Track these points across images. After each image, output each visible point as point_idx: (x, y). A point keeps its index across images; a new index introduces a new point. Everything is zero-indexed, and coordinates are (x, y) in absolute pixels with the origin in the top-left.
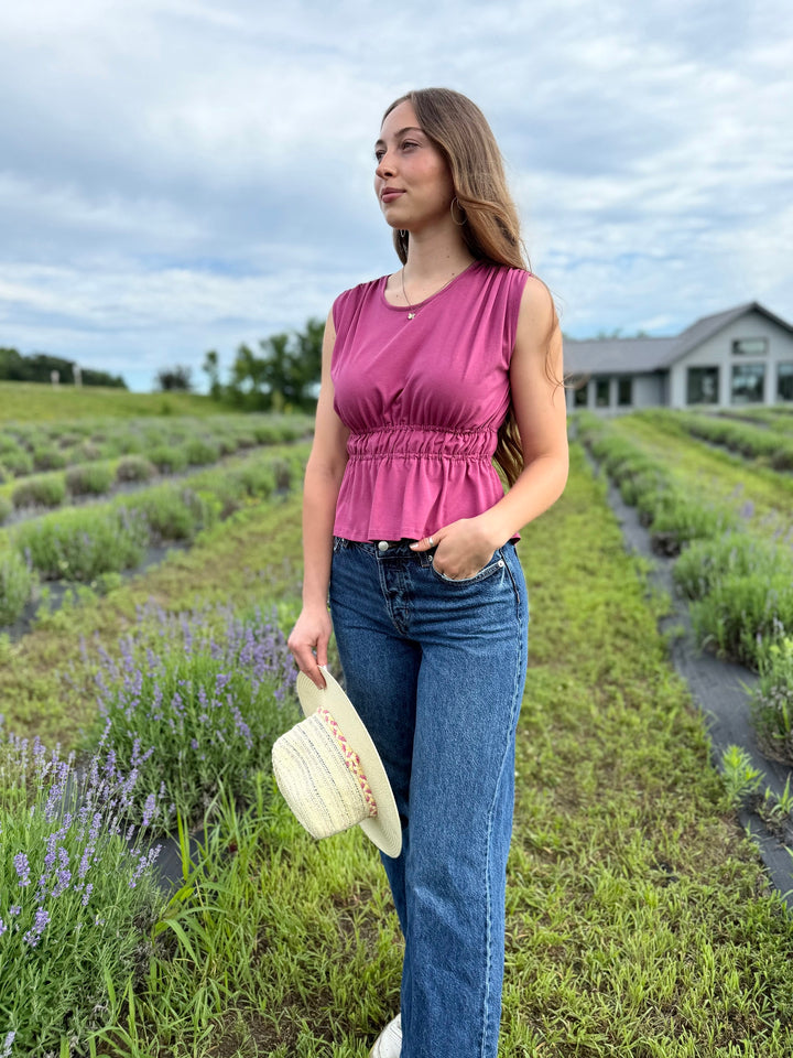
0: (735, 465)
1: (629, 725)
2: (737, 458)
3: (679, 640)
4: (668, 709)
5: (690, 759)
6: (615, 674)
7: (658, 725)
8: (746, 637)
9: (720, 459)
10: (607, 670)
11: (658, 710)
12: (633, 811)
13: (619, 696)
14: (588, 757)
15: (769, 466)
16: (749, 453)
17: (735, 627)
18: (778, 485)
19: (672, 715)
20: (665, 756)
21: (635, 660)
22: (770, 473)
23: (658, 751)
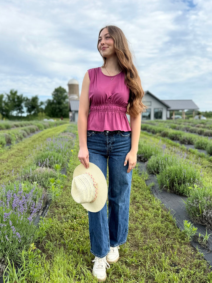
0: (150, 136)
1: (147, 216)
2: (151, 134)
3: (153, 187)
4: (158, 210)
5: (171, 226)
6: (137, 199)
7: (156, 215)
8: (176, 185)
9: (145, 134)
10: (134, 198)
11: (155, 210)
12: (159, 247)
13: (141, 206)
14: (137, 228)
15: (160, 136)
16: (154, 132)
17: (172, 182)
18: (164, 141)
19: (160, 212)
20: (163, 226)
21: (142, 194)
22: (161, 138)
23: (159, 224)
